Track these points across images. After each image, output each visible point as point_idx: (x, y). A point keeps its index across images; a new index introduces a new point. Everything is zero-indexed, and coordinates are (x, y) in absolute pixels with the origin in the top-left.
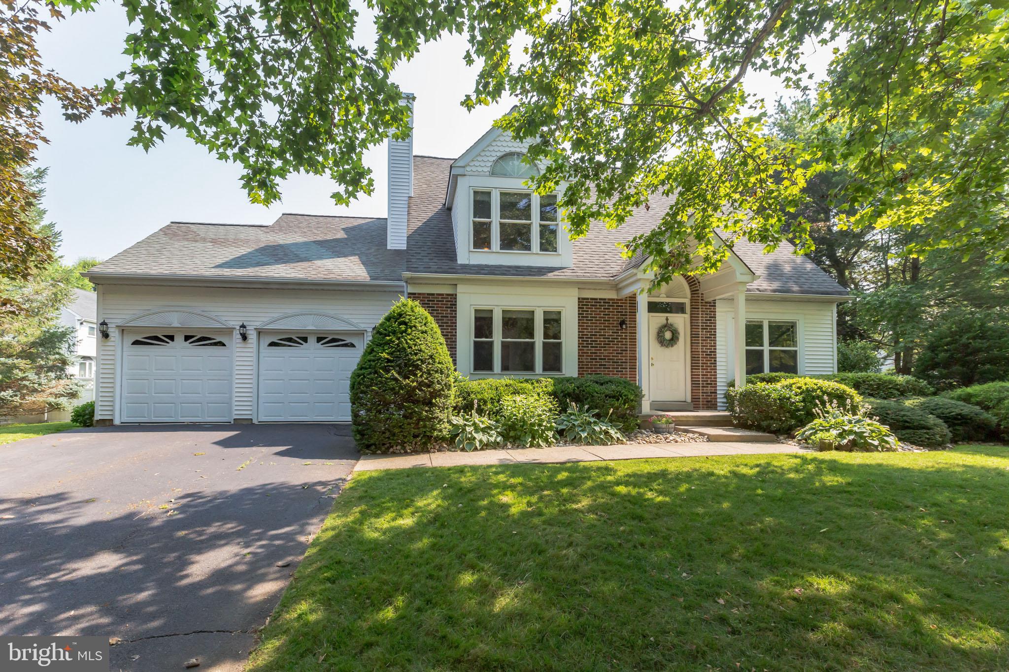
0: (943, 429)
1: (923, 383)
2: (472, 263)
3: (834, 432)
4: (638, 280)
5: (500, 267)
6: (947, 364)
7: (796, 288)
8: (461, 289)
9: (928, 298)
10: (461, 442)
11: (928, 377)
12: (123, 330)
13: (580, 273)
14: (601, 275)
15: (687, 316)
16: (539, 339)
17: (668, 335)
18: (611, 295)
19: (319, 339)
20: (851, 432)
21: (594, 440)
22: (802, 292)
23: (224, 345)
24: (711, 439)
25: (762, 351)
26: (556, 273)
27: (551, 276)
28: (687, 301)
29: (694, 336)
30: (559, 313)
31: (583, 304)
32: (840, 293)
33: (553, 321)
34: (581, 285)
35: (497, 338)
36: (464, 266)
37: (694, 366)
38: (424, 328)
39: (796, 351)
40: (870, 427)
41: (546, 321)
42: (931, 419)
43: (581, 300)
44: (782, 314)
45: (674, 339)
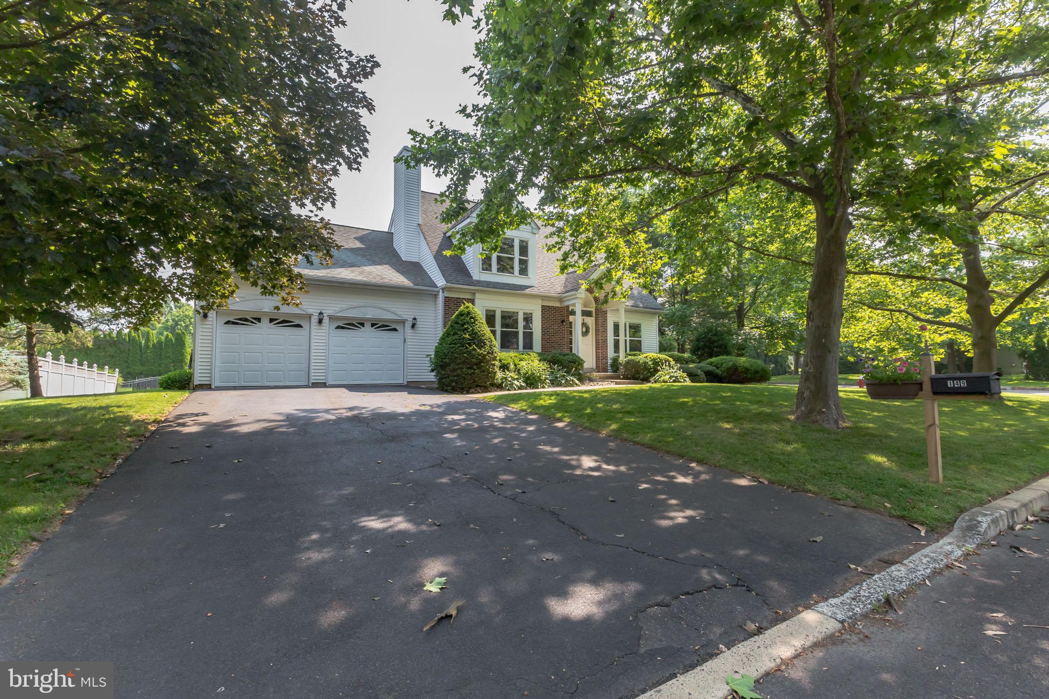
0: (703, 376)
1: (695, 357)
2: (482, 279)
3: (667, 377)
4: (577, 298)
5: (498, 283)
6: (703, 348)
7: (641, 305)
8: (477, 296)
9: (693, 312)
10: (506, 386)
11: (696, 355)
12: (217, 312)
13: (542, 290)
14: (552, 293)
15: (593, 319)
16: (521, 330)
17: (586, 329)
18: (557, 304)
19: (373, 325)
20: (673, 377)
21: (568, 384)
22: (644, 308)
23: (301, 327)
24: (617, 383)
25: (626, 340)
26: (529, 289)
27: (527, 291)
28: (593, 310)
29: (597, 330)
30: (531, 314)
31: (544, 309)
32: (660, 309)
33: (528, 319)
34: (544, 298)
35: (498, 328)
36: (478, 282)
37: (597, 348)
39: (641, 340)
40: (680, 374)
41: (525, 318)
42: (699, 372)
43: (543, 306)
44: (635, 320)
45: (587, 332)
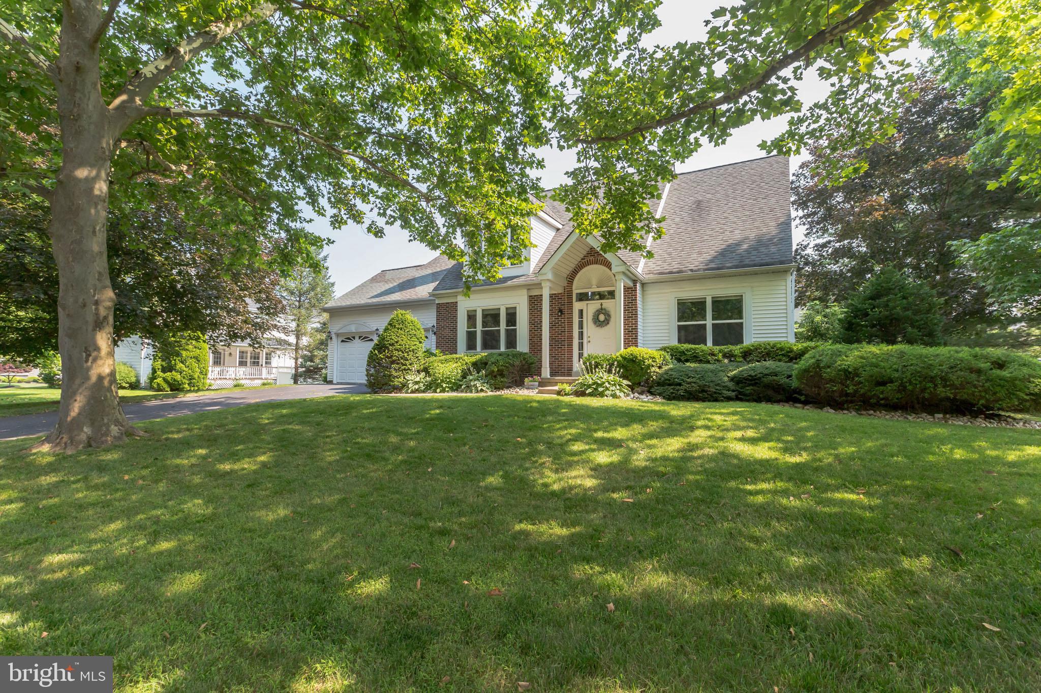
7: (734, 263)
8: (459, 298)
12: (338, 335)
13: (530, 278)
16: (503, 327)
17: (602, 317)
25: (705, 325)
26: (514, 280)
30: (515, 308)
31: (530, 300)
33: (512, 314)
34: (528, 287)
35: (479, 328)
38: (401, 326)
39: (742, 323)
41: (508, 314)
43: (529, 297)
44: (726, 289)
45: (607, 322)
